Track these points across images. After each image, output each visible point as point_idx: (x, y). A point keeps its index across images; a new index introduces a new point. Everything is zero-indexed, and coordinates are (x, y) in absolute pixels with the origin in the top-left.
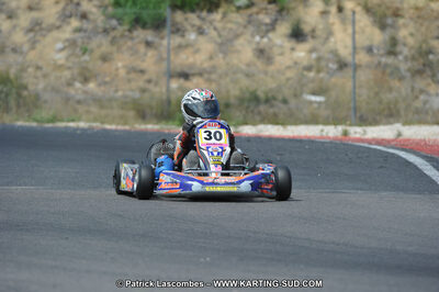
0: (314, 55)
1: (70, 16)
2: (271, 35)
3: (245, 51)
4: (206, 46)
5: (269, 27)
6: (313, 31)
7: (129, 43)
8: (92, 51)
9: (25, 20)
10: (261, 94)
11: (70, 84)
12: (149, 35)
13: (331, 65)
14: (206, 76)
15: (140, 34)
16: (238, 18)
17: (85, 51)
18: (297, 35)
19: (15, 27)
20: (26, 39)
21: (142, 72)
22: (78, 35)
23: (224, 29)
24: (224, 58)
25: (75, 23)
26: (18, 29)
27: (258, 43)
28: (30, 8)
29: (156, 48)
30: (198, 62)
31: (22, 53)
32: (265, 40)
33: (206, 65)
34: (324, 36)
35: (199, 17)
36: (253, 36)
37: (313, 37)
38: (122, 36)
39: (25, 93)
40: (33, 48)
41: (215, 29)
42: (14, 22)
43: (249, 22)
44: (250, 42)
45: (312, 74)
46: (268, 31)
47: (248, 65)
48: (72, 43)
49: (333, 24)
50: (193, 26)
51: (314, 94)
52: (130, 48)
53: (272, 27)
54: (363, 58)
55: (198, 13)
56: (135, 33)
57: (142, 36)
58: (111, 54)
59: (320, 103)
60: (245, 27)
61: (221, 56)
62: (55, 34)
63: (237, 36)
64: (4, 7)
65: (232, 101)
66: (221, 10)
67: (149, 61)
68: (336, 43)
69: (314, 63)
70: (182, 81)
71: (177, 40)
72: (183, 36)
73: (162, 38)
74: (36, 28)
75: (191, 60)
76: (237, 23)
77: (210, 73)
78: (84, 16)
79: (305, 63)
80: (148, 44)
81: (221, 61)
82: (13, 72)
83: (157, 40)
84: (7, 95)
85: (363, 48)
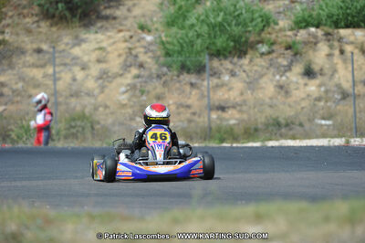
0: (323, 89)
1: (130, 66)
2: (288, 74)
3: (268, 87)
4: (238, 85)
5: (286, 68)
6: (321, 70)
7: (178, 85)
8: (148, 92)
9: (95, 70)
10: (282, 121)
11: (132, 119)
12: (193, 78)
13: (336, 96)
14: (238, 108)
15: (186, 78)
16: (261, 62)
17: (142, 92)
18: (309, 73)
19: (88, 75)
20: (96, 85)
21: (188, 107)
22: (137, 80)
23: (251, 71)
24: (252, 94)
25: (135, 71)
26: (90, 77)
27: (278, 81)
28: (99, 61)
29: (198, 88)
30: (232, 98)
31: (94, 96)
32: (284, 78)
33: (237, 100)
34: (331, 73)
35: (231, 62)
36: (274, 75)
37: (321, 74)
38: (172, 79)
39: (97, 127)
40: (102, 92)
41: (244, 71)
42: (86, 72)
43: (271, 65)
44: (272, 81)
45: (322, 104)
46: (286, 71)
47: (271, 98)
48: (133, 87)
49: (336, 64)
50: (228, 69)
51: (324, 119)
52: (178, 89)
53: (289, 68)
54: (360, 89)
55: (230, 59)
56: (182, 77)
57: (187, 79)
58: (164, 94)
59: (328, 126)
60: (268, 69)
61: (249, 92)
62: (119, 80)
63: (262, 76)
64: (79, 61)
65: (260, 126)
66: (248, 56)
67: (193, 98)
68: (339, 78)
69: (323, 94)
70: (220, 112)
71: (215, 81)
72: (219, 78)
73: (203, 80)
74: (104, 76)
75: (226, 96)
76: (261, 66)
77: (241, 105)
78: (141, 66)
79: (316, 95)
80: (192, 85)
81: (250, 96)
82: (87, 111)
83: (199, 82)
84: (83, 129)
85: (361, 82)
